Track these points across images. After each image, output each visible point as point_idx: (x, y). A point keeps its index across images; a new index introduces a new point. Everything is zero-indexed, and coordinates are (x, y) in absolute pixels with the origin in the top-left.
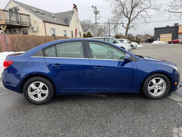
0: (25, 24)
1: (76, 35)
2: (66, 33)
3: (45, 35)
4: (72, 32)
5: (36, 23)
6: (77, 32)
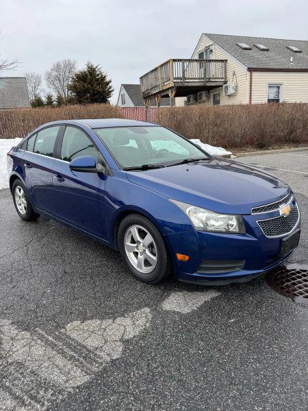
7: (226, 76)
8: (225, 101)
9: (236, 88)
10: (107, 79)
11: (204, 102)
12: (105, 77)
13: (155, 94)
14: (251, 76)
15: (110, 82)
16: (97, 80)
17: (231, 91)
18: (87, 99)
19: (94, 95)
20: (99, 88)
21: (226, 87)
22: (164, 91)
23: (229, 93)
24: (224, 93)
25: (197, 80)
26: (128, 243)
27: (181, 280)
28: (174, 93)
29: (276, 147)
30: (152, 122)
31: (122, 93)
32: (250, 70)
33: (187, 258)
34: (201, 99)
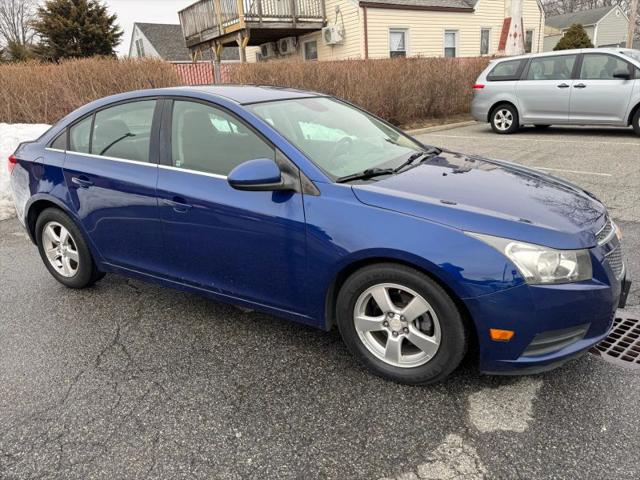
0: (309, 20)
1: (502, 45)
2: (454, 41)
3: (363, 57)
4: (485, 33)
5: (339, 14)
6: (512, 30)
7: (324, 13)
8: (325, 55)
9: (343, 34)
10: (109, 14)
11: (290, 54)
12: (104, 9)
13: (210, 41)
14: (365, 15)
15: (114, 18)
16: (89, 14)
17: (335, 38)
18: (75, 48)
19: (86, 40)
20: (94, 28)
21: (328, 32)
22: (227, 36)
23: (332, 41)
24: (324, 41)
25: (274, 20)
26: (361, 317)
27: (488, 373)
28: (246, 39)
29: (414, 125)
30: (318, 91)
31: (137, 38)
32: (363, 5)
33: (509, 334)
34: (285, 50)
